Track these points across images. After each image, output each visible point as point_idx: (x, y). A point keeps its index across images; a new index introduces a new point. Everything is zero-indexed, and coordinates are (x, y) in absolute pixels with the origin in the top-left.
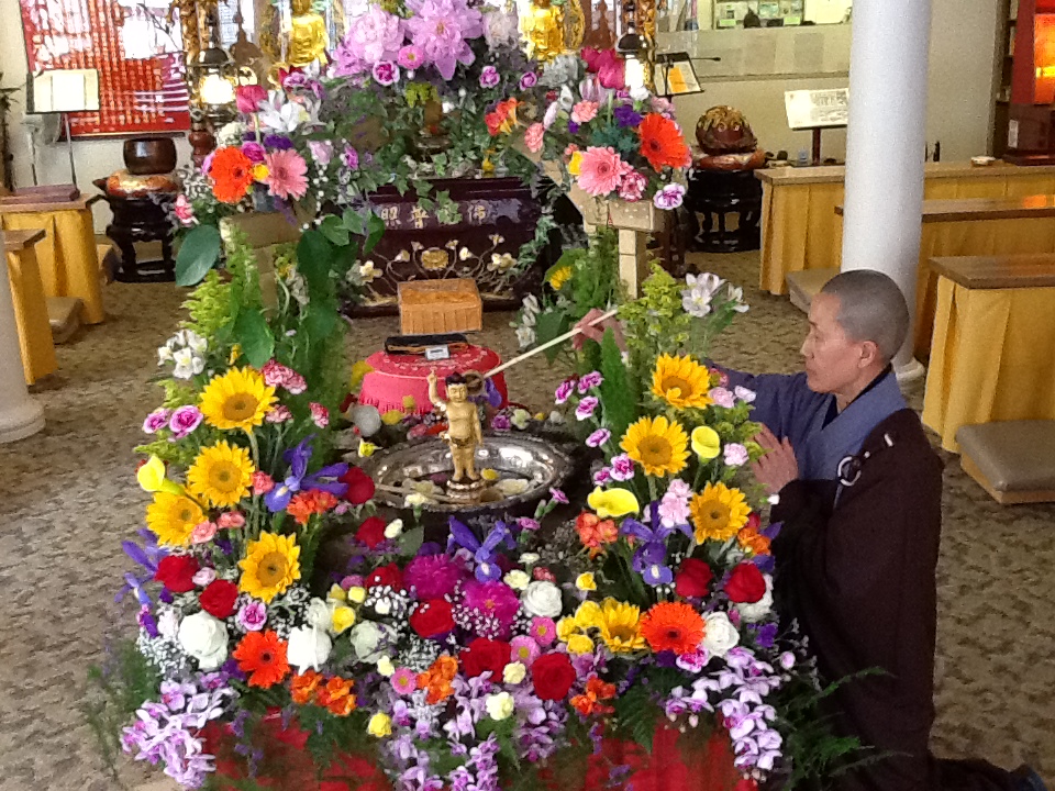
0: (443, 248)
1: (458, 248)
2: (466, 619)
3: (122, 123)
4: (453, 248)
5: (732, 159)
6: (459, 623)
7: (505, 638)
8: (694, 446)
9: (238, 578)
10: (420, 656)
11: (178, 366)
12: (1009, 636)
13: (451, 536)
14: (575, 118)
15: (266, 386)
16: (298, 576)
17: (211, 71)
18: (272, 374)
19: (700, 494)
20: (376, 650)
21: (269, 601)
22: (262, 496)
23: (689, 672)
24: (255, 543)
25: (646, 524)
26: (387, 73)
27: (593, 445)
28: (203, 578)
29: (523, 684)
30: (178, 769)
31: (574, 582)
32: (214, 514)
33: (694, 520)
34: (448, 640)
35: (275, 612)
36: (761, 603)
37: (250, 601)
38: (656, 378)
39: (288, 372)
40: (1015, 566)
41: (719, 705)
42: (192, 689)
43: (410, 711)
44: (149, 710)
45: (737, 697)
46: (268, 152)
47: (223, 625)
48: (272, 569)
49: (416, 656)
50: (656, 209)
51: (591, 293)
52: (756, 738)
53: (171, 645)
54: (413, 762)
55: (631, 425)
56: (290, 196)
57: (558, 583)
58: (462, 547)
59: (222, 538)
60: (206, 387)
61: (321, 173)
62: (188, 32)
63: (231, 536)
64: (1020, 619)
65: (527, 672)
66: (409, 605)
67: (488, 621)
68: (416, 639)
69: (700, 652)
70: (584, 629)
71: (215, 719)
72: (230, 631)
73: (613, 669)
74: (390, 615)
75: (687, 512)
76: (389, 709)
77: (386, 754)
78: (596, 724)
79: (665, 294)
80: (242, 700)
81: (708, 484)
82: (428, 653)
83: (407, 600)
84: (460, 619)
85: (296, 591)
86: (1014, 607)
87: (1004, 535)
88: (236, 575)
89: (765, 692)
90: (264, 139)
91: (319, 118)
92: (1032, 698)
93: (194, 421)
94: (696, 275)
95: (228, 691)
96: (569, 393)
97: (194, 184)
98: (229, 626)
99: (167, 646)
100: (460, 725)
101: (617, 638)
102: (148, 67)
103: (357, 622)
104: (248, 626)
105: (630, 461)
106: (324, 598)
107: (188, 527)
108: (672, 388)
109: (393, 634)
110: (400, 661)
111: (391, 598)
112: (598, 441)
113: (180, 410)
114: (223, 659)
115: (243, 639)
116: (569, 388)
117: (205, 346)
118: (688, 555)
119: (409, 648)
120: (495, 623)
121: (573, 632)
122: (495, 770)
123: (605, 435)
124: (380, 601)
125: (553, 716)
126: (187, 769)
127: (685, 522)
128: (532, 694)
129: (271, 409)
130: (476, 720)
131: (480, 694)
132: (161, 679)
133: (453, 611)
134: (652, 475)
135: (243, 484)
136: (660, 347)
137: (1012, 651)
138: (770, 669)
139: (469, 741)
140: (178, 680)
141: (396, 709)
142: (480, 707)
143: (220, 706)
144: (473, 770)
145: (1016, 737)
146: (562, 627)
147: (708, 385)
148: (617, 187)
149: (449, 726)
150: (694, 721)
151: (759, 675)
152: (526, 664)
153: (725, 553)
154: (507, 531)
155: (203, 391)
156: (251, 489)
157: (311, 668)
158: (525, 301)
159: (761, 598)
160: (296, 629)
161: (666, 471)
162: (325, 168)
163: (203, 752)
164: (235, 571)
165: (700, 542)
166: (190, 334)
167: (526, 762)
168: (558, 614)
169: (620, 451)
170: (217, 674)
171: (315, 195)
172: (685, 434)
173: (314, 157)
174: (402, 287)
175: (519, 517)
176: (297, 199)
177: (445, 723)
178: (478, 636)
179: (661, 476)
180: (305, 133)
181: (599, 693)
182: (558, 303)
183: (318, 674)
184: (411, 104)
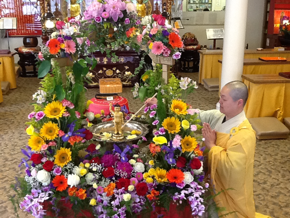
0: (112, 70)
1: (116, 70)
2: (118, 172)
3: (23, 33)
4: (115, 70)
5: (191, 47)
6: (116, 174)
7: (129, 178)
8: (182, 125)
9: (54, 160)
10: (105, 183)
11: (38, 100)
12: (266, 180)
13: (114, 149)
14: (151, 33)
15: (63, 106)
16: (71, 160)
17: (48, 19)
18: (65, 103)
19: (184, 139)
20: (92, 181)
21: (63, 167)
22: (61, 137)
23: (179, 188)
24: (59, 150)
25: (168, 147)
26: (99, 19)
27: (154, 124)
28: (44, 160)
29: (133, 191)
30: (36, 214)
31: (148, 163)
32: (47, 142)
33: (182, 146)
34: (113, 178)
35: (64, 170)
36: (200, 169)
37: (57, 167)
38: (172, 106)
39: (69, 103)
40: (267, 160)
41: (188, 198)
42: (41, 191)
43: (102, 198)
44: (28, 197)
45: (193, 196)
46: (65, 40)
47: (49, 173)
48: (63, 158)
49: (104, 183)
50: (173, 59)
51: (154, 82)
52: (198, 207)
53: (35, 179)
54: (102, 213)
55: (165, 119)
56: (71, 53)
57: (144, 163)
58: (117, 152)
59: (49, 149)
60: (46, 106)
61: (80, 47)
62: (42, 8)
63: (52, 148)
64: (269, 175)
65: (135, 188)
66: (102, 168)
67: (124, 173)
68: (104, 178)
69: (183, 183)
70: (150, 176)
71: (47, 200)
72: (51, 175)
73: (159, 187)
74: (96, 171)
75: (180, 144)
76: (96, 198)
77: (94, 210)
78: (154, 203)
79: (175, 83)
80: (55, 195)
81: (186, 136)
82: (107, 182)
83: (101, 167)
84: (116, 173)
85: (70, 164)
86: (267, 171)
87: (264, 152)
88: (53, 159)
89: (201, 194)
90: (64, 36)
91: (80, 31)
92: (272, 197)
93: (42, 116)
94: (183, 78)
95: (50, 192)
96: (148, 110)
97: (44, 49)
98: (51, 174)
99: (33, 179)
100: (115, 202)
101: (160, 179)
102: (31, 17)
103: (87, 173)
104: (56, 174)
105: (164, 129)
106: (78, 166)
107: (40, 145)
108: (176, 109)
109: (97, 176)
110: (99, 184)
111: (97, 167)
112: (155, 123)
113: (38, 112)
114: (49, 183)
115: (55, 177)
116: (148, 108)
117: (46, 95)
118: (180, 156)
119: (102, 180)
120: (126, 174)
121: (148, 177)
122: (125, 215)
123: (158, 122)
124: (94, 167)
125: (142, 200)
126: (38, 214)
127: (180, 146)
128: (136, 194)
129: (64, 113)
130: (120, 201)
131: (121, 194)
132: (31, 188)
133: (114, 170)
134: (171, 133)
135: (56, 134)
136: (173, 98)
137: (266, 184)
138: (202, 188)
139: (118, 207)
140: (36, 189)
141: (98, 198)
142: (121, 197)
143: (48, 196)
144: (119, 215)
145: (268, 208)
146: (144, 175)
147: (186, 108)
148: (162, 53)
149: (112, 203)
150: (181, 202)
151: (199, 189)
152: (134, 185)
153: (190, 155)
154: (130, 148)
155: (45, 107)
156: (58, 135)
157: (74, 186)
158: (135, 84)
159: (200, 168)
160: (70, 175)
161: (174, 132)
162: (81, 45)
163: (43, 209)
164: (53, 158)
165: (183, 152)
166: (42, 91)
167: (134, 213)
168: (143, 172)
169: (162, 126)
170: (47, 187)
171: (78, 53)
172: (180, 122)
173: (78, 42)
174: (100, 80)
175: (133, 144)
176: (73, 54)
177: (111, 202)
178: (121, 177)
179: (173, 133)
180: (75, 35)
181: (154, 194)
182: (144, 85)
183: (76, 188)
184: (105, 28)
